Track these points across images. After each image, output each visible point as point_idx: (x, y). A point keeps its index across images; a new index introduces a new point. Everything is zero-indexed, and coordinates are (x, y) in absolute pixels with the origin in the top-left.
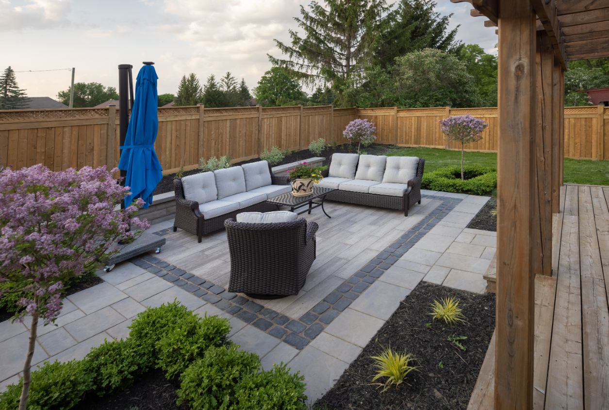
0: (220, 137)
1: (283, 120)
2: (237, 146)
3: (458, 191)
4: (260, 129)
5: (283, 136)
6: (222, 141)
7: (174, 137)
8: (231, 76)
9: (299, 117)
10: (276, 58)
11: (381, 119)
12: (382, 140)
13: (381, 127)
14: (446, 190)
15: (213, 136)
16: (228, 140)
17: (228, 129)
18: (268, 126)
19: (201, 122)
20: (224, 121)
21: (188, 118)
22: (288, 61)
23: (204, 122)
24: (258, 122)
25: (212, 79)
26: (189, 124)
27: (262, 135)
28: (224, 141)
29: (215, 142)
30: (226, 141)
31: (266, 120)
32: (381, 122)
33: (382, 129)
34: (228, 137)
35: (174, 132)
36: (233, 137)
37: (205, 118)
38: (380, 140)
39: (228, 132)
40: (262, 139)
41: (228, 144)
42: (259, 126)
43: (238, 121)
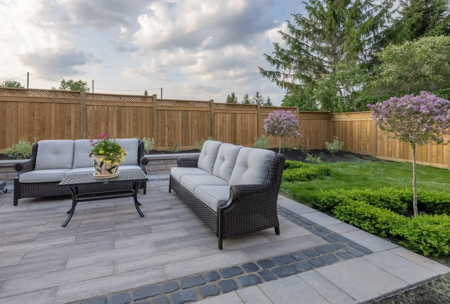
0: (173, 125)
1: (238, 116)
2: (190, 135)
3: (378, 233)
4: (212, 123)
5: (239, 132)
6: (174, 129)
7: (132, 120)
8: (259, 95)
9: (256, 115)
10: (265, 69)
11: (357, 125)
12: (358, 149)
13: (357, 135)
14: (356, 224)
15: (166, 123)
16: (180, 129)
17: (180, 119)
18: (222, 120)
19: (155, 111)
20: (176, 111)
21: (143, 106)
22: (275, 72)
23: (158, 110)
24: (210, 116)
25: (247, 97)
26: (145, 111)
27: (216, 128)
28: (177, 129)
29: (169, 129)
30: (179, 129)
31: (219, 115)
32: (357, 128)
33: (359, 137)
34: (181, 126)
35: (131, 116)
36: (185, 126)
37: (158, 107)
38: (357, 149)
39: (180, 120)
40: (215, 132)
41: (180, 132)
42: (211, 119)
43: (190, 113)
